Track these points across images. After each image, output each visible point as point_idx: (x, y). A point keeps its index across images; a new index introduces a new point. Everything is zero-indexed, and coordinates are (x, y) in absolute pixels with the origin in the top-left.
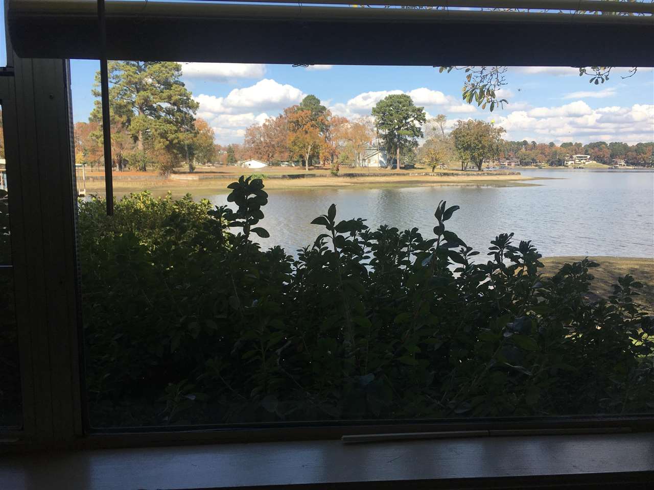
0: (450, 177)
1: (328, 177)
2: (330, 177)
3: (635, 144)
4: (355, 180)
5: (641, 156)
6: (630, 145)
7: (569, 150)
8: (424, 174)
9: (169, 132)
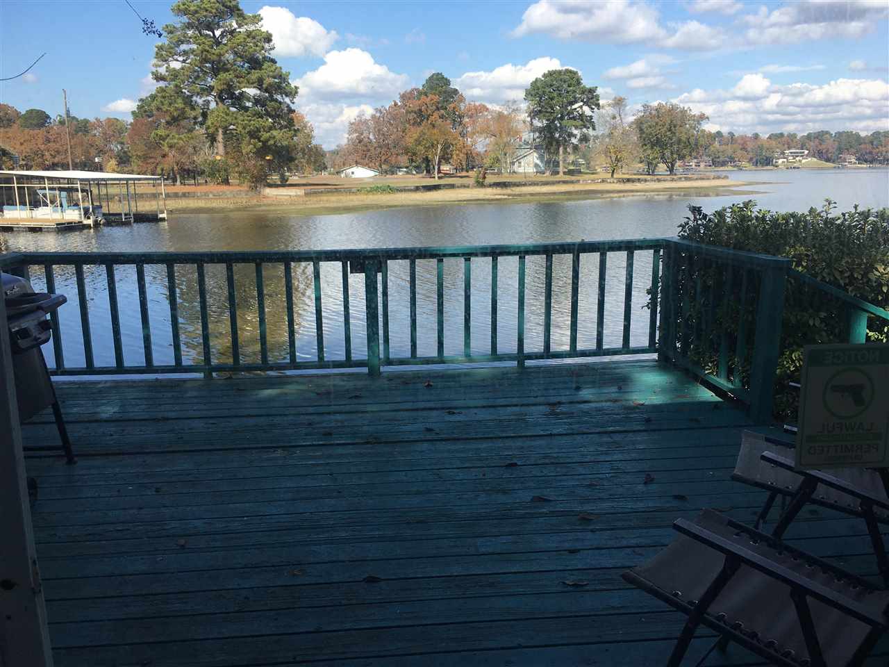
0: (635, 184)
1: (472, 188)
2: (475, 187)
3: (870, 133)
4: (509, 191)
5: (877, 150)
6: (863, 134)
7: (779, 143)
8: (599, 181)
9: (262, 130)
